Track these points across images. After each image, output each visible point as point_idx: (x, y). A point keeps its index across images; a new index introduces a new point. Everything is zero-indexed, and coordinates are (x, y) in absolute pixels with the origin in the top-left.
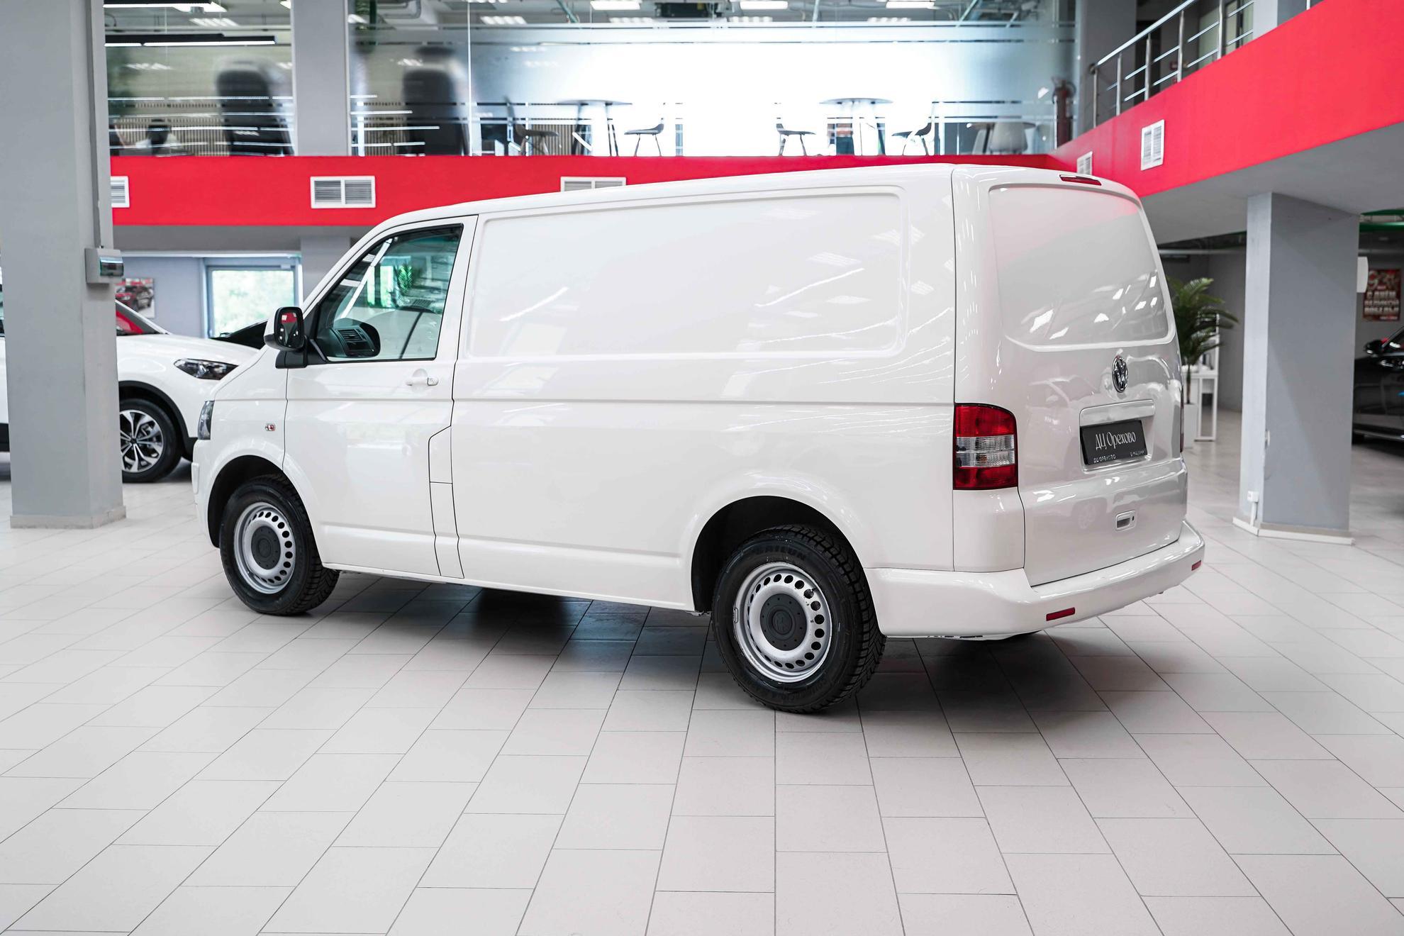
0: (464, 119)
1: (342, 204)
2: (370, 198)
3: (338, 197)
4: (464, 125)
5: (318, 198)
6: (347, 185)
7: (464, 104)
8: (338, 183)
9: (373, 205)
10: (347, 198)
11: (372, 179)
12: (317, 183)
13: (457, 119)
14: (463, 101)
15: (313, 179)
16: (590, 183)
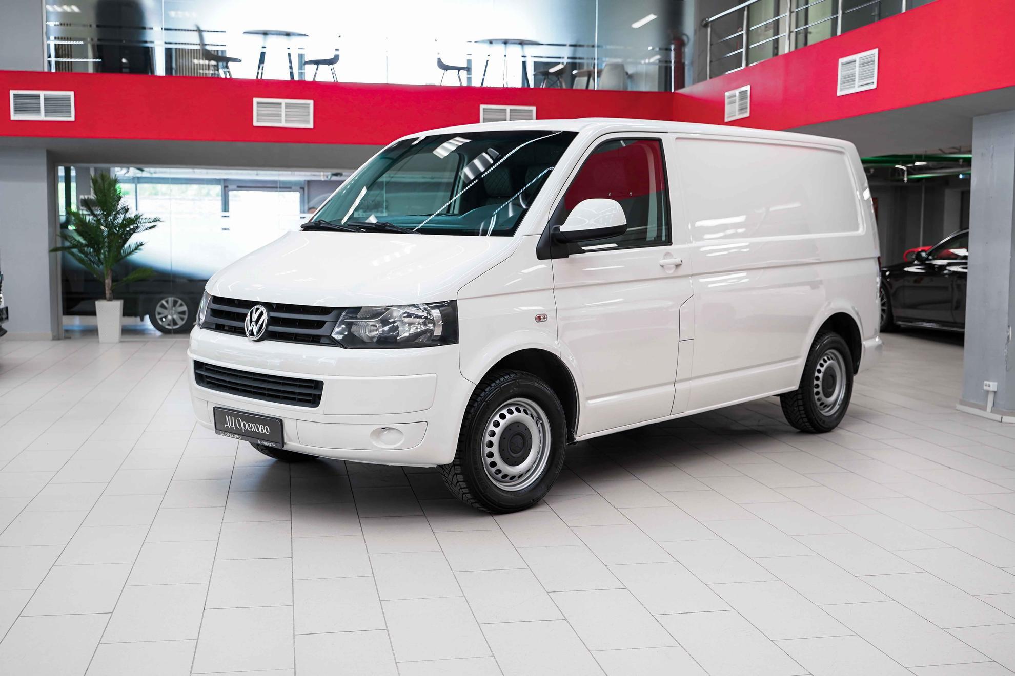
0: (152, 42)
1: (42, 117)
2: (69, 112)
3: (38, 110)
4: (152, 48)
5: (17, 110)
6: (45, 99)
7: (151, 28)
8: (38, 97)
9: (72, 118)
10: (46, 112)
11: (71, 94)
12: (16, 96)
13: (146, 42)
14: (151, 27)
15: (12, 93)
16: (280, 104)
